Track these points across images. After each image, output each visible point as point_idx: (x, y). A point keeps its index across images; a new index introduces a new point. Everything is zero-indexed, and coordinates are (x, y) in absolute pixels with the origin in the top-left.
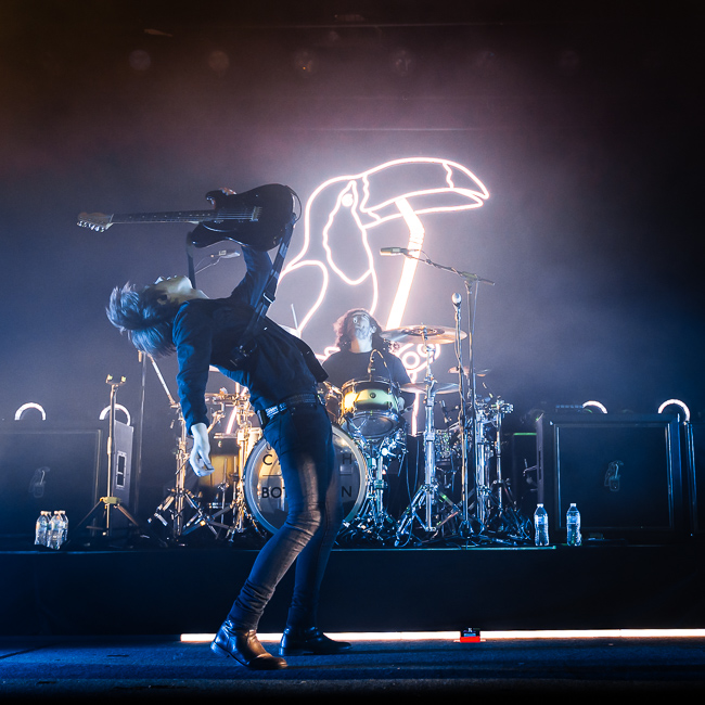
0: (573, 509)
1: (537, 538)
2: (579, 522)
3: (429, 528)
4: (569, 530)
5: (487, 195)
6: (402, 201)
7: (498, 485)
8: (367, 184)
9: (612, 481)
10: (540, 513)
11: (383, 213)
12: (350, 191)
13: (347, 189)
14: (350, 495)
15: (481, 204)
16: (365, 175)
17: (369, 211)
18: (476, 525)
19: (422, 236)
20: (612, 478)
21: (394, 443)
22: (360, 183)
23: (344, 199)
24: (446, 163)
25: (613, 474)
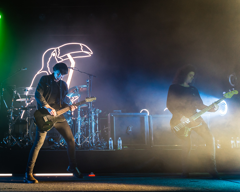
0: (120, 139)
1: (110, 147)
2: (121, 143)
3: (79, 144)
4: (118, 145)
5: (92, 53)
6: (69, 55)
7: (97, 133)
8: (59, 50)
9: (129, 132)
10: (111, 140)
11: (63, 58)
12: (55, 52)
13: (54, 51)
14: (58, 135)
15: (90, 55)
16: (59, 48)
17: (60, 57)
18: (92, 143)
19: (75, 64)
20: (129, 131)
21: (69, 121)
22: (57, 50)
23: (53, 54)
24: (81, 44)
25: (130, 129)
